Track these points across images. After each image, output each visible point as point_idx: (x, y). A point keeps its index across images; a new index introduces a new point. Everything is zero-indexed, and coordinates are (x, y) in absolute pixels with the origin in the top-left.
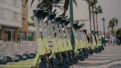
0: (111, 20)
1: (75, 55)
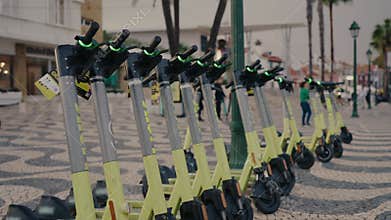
0: (378, 26)
1: (239, 202)
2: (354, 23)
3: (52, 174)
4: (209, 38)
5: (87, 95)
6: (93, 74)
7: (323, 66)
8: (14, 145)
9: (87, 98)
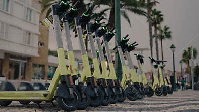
0: (185, 51)
1: (120, 88)
2: (173, 45)
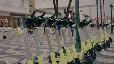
2: (111, 5)
3: (21, 54)
4: (67, 10)
5: (32, 33)
6: (34, 27)
7: (101, 18)
8: (10, 44)
9: (32, 34)
